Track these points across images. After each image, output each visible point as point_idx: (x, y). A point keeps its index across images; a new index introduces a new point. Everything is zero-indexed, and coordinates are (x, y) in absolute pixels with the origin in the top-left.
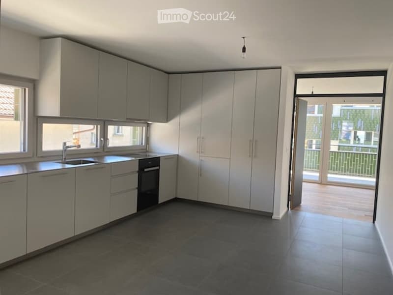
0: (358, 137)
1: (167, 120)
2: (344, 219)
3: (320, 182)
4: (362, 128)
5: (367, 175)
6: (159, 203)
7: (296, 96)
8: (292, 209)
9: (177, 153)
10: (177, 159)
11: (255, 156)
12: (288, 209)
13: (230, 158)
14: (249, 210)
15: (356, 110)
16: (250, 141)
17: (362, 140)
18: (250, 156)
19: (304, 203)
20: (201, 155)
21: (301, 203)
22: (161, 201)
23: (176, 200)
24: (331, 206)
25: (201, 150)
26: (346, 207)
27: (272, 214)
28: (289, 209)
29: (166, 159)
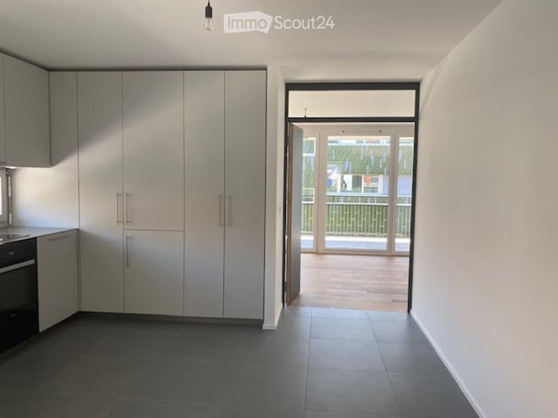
0: (344, 182)
1: (51, 162)
2: (369, 312)
3: (315, 251)
4: (350, 171)
5: (381, 235)
6: (41, 331)
7: (288, 120)
8: (288, 305)
9: (77, 227)
10: (77, 238)
11: (230, 224)
12: (284, 306)
13: (184, 231)
14: (223, 318)
15: (342, 147)
16: (220, 197)
17: (350, 187)
18: (220, 224)
19: (303, 290)
20: (126, 228)
21: (299, 290)
22: (44, 325)
23: (80, 317)
24: (343, 291)
25: (125, 219)
26: (364, 290)
27: (262, 322)
28: (285, 304)
29: (50, 240)
